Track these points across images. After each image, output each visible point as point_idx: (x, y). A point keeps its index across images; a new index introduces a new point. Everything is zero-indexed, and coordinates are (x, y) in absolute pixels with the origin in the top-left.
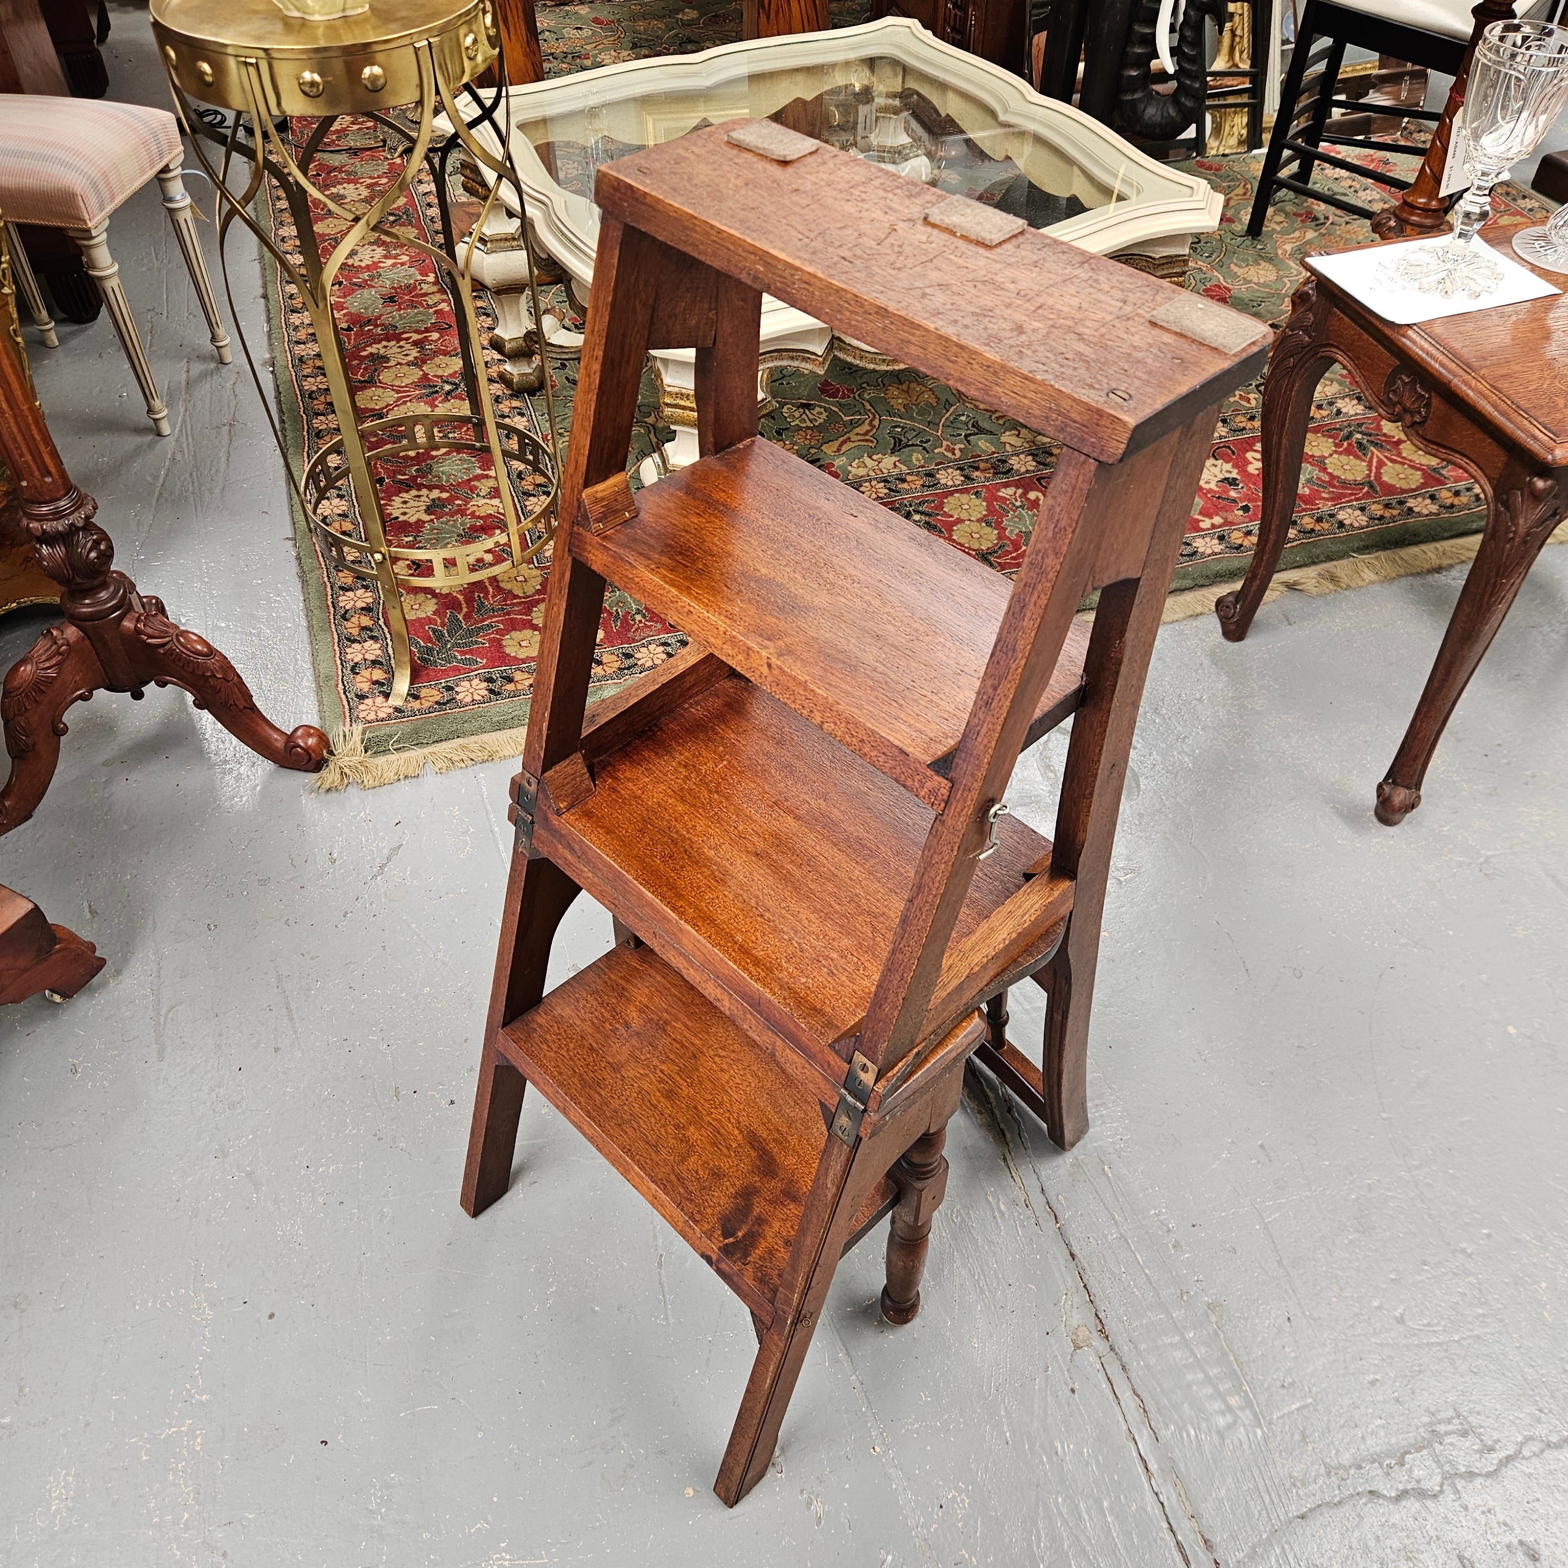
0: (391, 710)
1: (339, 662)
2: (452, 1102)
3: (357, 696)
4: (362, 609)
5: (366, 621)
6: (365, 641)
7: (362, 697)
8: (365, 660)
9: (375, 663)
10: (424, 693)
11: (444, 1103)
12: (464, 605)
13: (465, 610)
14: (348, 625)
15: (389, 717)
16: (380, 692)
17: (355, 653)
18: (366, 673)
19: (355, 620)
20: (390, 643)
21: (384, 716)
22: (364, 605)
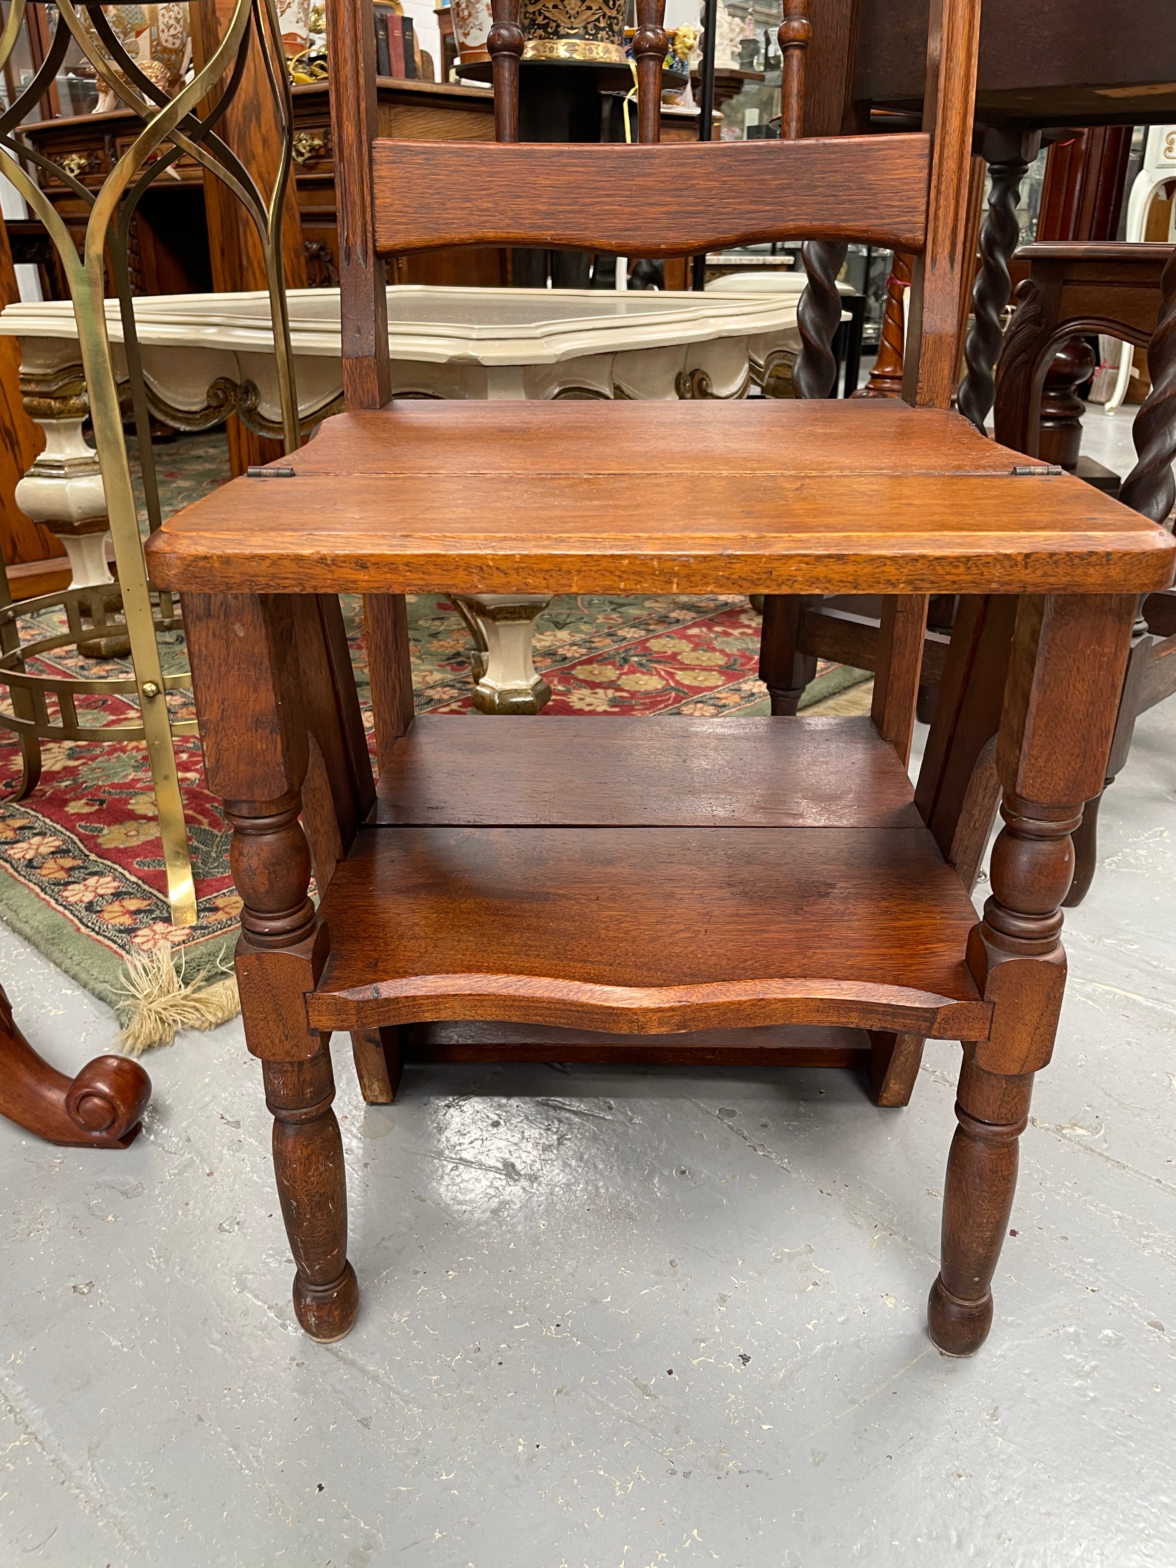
0: (187, 931)
1: (61, 908)
2: (745, 1359)
3: (120, 931)
4: (53, 853)
5: (68, 863)
6: (85, 879)
7: (130, 931)
8: (102, 896)
9: (118, 895)
10: (220, 902)
11: (733, 1365)
12: (200, 817)
13: (206, 821)
14: (44, 872)
15: (190, 938)
16: (153, 919)
17: (78, 894)
18: (116, 906)
19: (51, 864)
20: (126, 873)
21: (184, 938)
22: (53, 849)
